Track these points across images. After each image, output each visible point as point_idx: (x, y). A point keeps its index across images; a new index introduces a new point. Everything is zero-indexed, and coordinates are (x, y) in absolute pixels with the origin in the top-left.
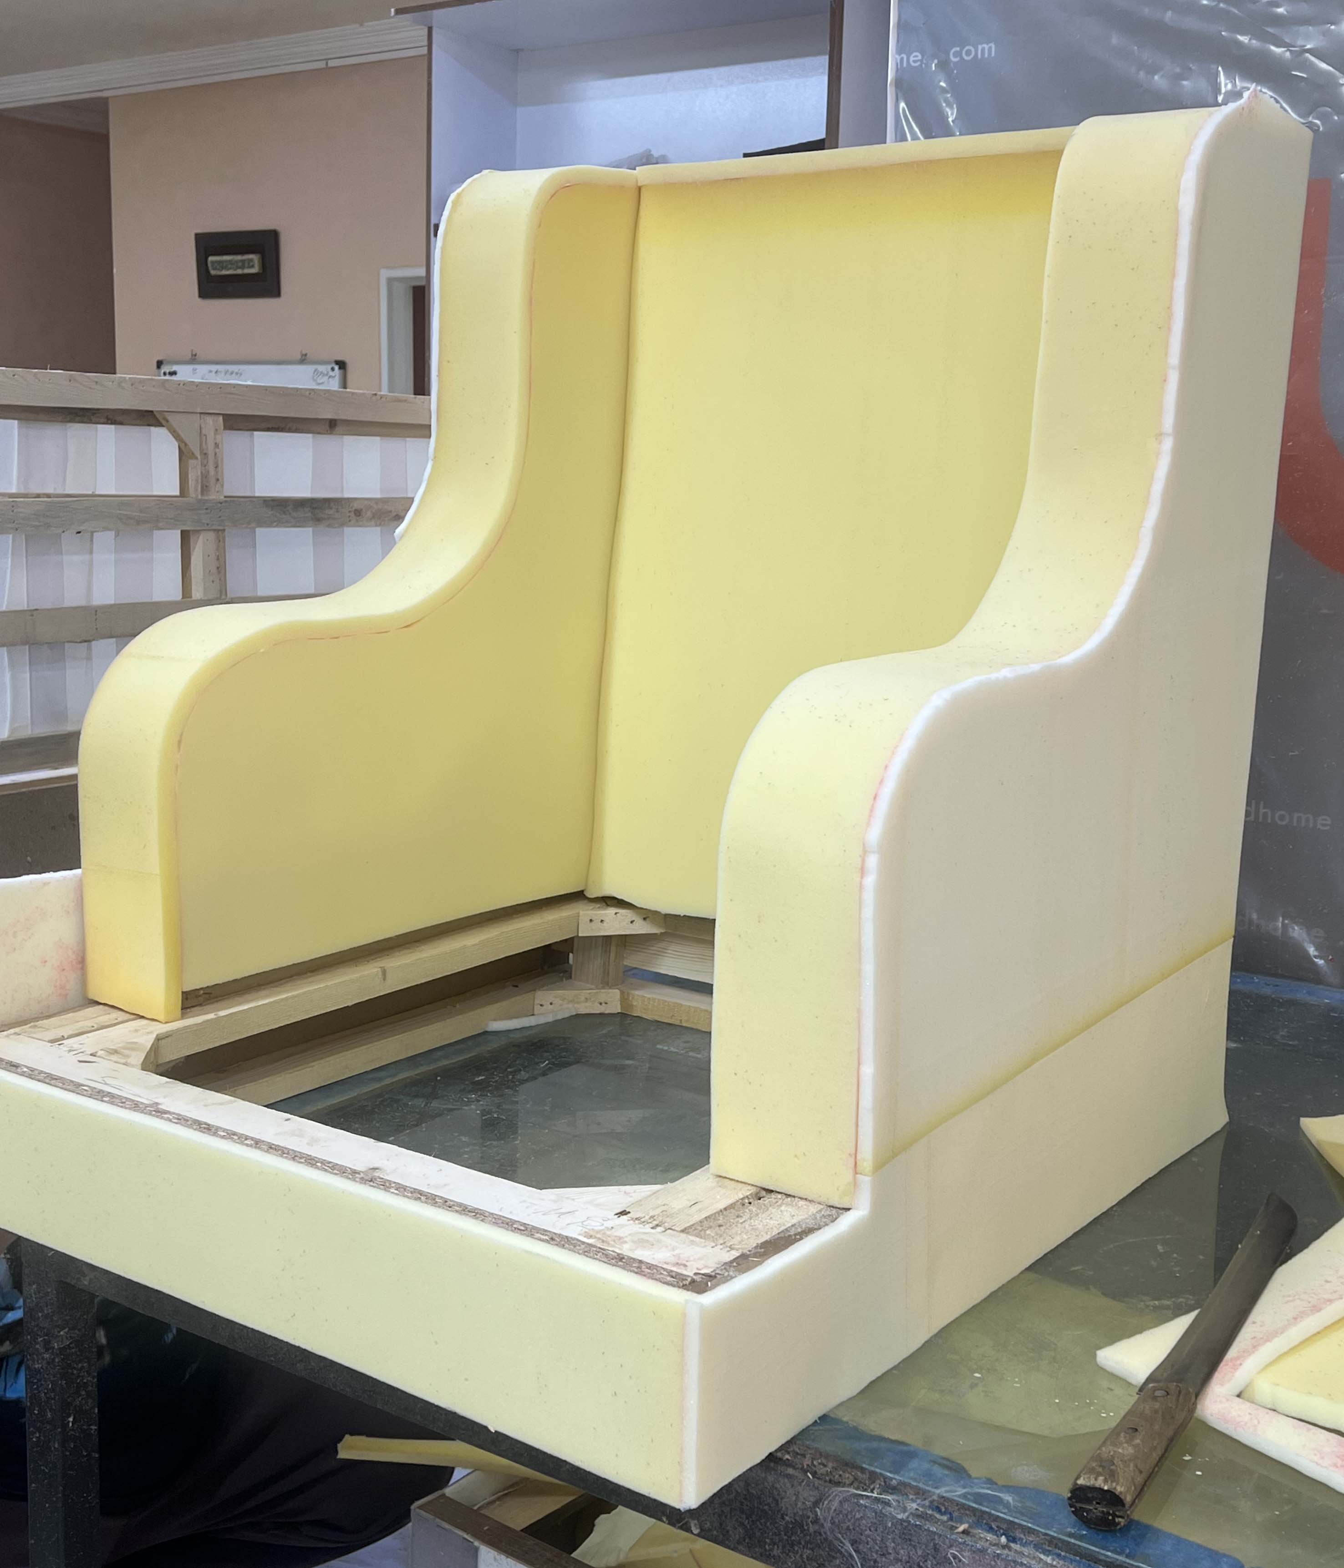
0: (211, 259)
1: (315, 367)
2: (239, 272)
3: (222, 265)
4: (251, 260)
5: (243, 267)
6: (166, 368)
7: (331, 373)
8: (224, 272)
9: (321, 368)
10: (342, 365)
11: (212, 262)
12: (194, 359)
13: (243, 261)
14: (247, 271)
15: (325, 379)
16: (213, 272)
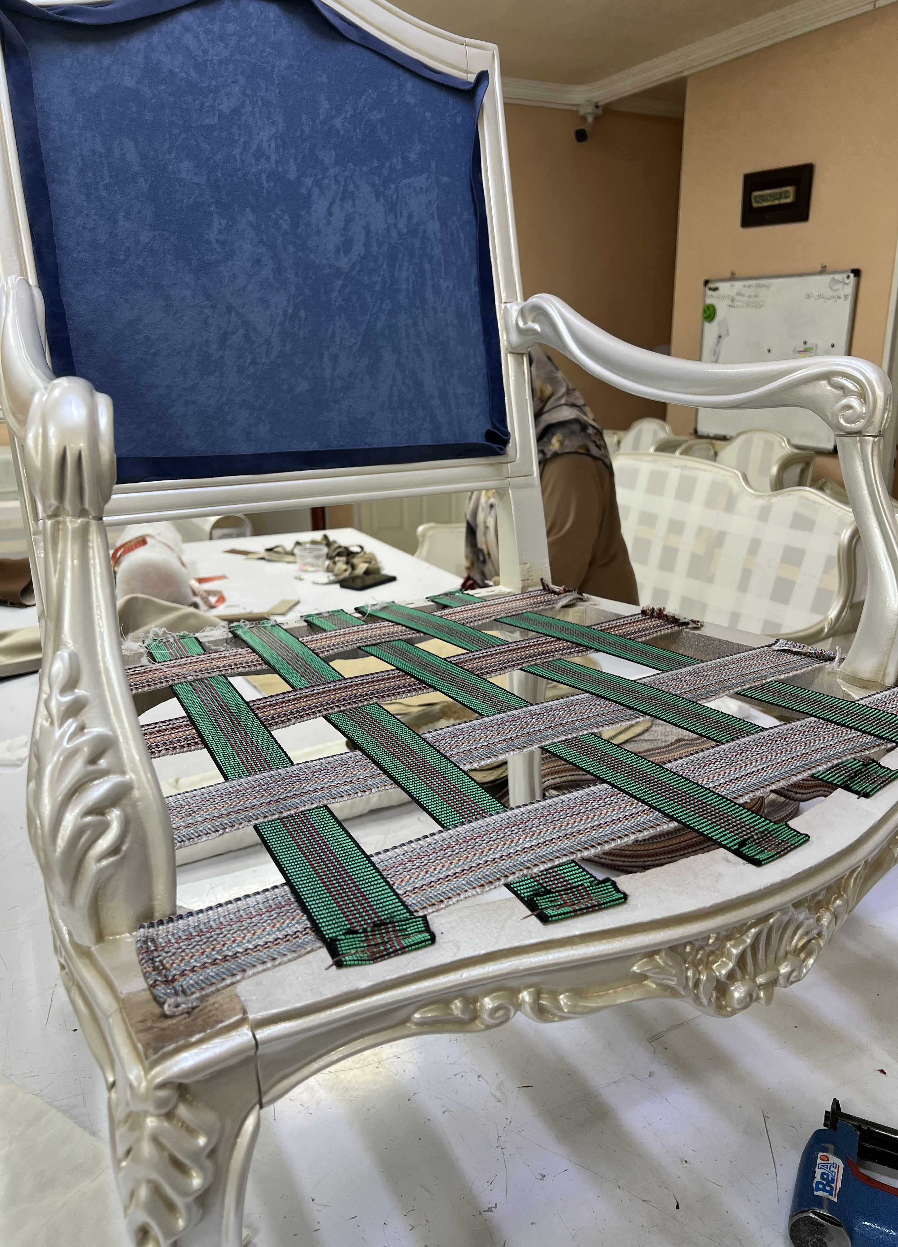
0: (755, 194)
1: (831, 277)
2: (777, 202)
3: (763, 198)
4: (788, 191)
5: (779, 199)
6: (711, 285)
7: (847, 281)
8: (765, 204)
9: (838, 277)
10: (857, 273)
11: (755, 197)
12: (733, 278)
13: (780, 194)
14: (784, 201)
15: (840, 286)
16: (755, 205)
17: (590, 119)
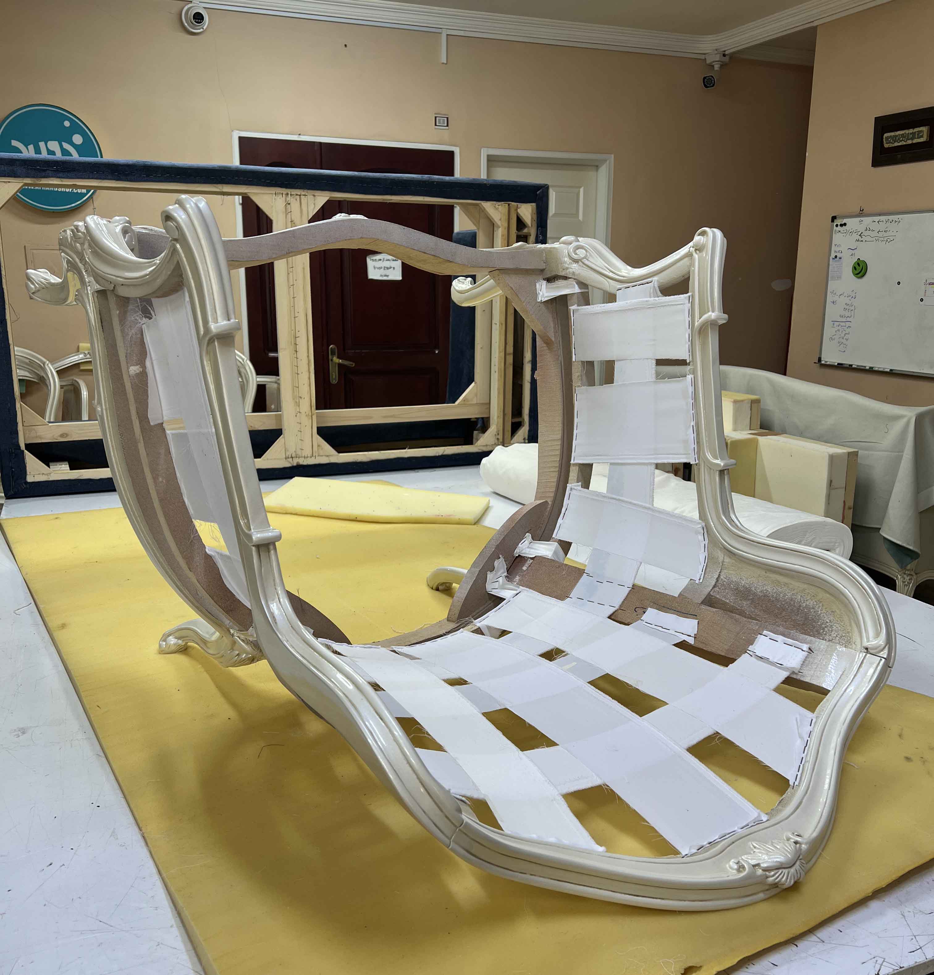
0: (886, 135)
2: (909, 142)
3: (895, 139)
4: (921, 131)
5: (911, 139)
6: (838, 222)
8: (896, 144)
11: (887, 138)
12: (861, 213)
13: (913, 134)
14: (915, 141)
16: (886, 146)
17: (717, 67)
